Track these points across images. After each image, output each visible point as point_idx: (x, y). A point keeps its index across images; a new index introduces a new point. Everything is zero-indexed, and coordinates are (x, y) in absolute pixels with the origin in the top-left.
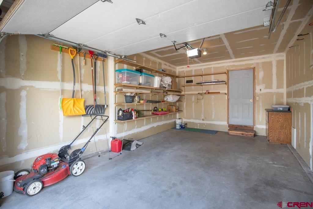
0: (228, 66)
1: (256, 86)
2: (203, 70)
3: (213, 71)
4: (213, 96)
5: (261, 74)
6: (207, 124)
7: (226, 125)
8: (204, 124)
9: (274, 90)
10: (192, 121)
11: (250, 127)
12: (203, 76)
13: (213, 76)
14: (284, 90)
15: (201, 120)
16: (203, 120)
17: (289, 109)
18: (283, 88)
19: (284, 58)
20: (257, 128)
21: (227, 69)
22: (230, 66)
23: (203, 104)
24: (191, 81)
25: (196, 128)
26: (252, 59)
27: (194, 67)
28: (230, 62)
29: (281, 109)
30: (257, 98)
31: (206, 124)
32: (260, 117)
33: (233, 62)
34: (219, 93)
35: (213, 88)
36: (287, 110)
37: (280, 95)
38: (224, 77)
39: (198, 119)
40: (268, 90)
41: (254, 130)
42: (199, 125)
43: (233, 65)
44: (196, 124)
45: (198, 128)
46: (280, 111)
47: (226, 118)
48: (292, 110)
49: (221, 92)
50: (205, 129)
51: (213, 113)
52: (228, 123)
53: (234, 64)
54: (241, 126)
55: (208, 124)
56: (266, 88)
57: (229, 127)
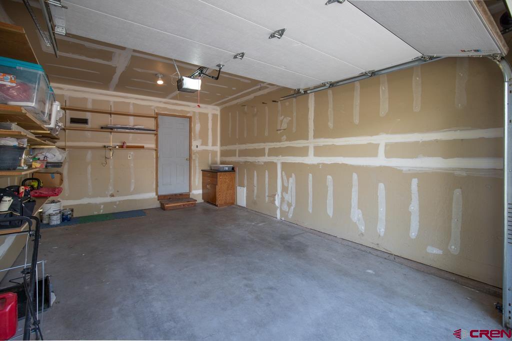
0: (157, 107)
1: (193, 140)
2: (112, 104)
3: (131, 110)
4: (132, 153)
5: (197, 127)
6: (120, 201)
7: (155, 198)
8: (114, 203)
9: (210, 147)
10: (85, 201)
11: (186, 195)
12: (112, 115)
13: (131, 118)
14: (218, 148)
15: (107, 197)
16: (112, 196)
17: (233, 169)
18: (217, 146)
19: (218, 113)
20: (193, 194)
21: (156, 111)
22: (161, 107)
23: (111, 167)
24: (85, 121)
25: (96, 213)
26: (188, 106)
27: (92, 93)
28: (160, 102)
29: (227, 169)
30: (193, 157)
31: (118, 203)
32: (197, 180)
33: (165, 103)
34: (143, 147)
35: (131, 139)
36: (231, 169)
37: (214, 153)
38: (150, 124)
39: (101, 197)
40: (204, 148)
41: (191, 197)
42: (102, 206)
43: (163, 108)
44: (97, 206)
45: (102, 212)
46: (226, 171)
47: (154, 186)
48: (237, 170)
49: (146, 146)
50: (116, 211)
51: (133, 181)
52: (157, 194)
53: (166, 106)
54: (175, 195)
55: (122, 201)
56: (202, 145)
57: (158, 200)
